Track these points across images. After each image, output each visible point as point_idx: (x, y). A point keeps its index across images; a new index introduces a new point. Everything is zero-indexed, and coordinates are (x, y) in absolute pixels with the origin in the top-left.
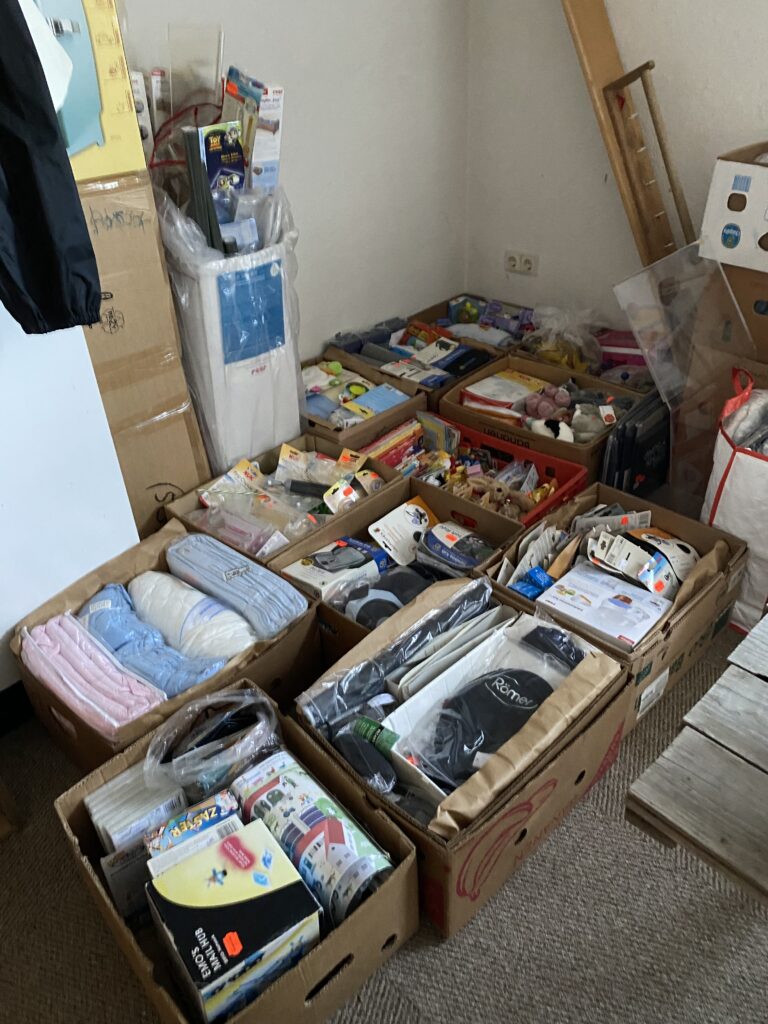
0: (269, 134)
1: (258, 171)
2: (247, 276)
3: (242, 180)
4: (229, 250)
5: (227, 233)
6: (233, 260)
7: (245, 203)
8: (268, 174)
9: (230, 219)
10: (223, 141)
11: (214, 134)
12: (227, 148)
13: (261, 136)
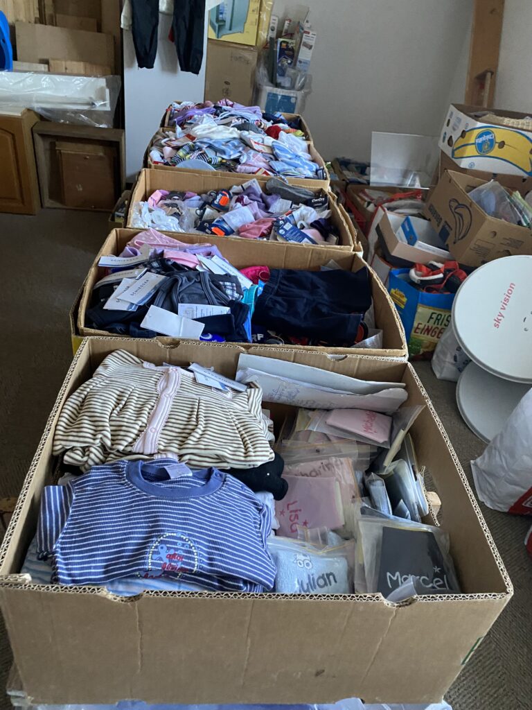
0: (307, 50)
1: (300, 62)
2: (280, 97)
3: (292, 62)
4: (277, 85)
5: (279, 80)
6: (276, 89)
7: (290, 71)
8: (304, 65)
9: (283, 75)
10: (287, 46)
11: (284, 42)
12: (288, 49)
13: (303, 49)
